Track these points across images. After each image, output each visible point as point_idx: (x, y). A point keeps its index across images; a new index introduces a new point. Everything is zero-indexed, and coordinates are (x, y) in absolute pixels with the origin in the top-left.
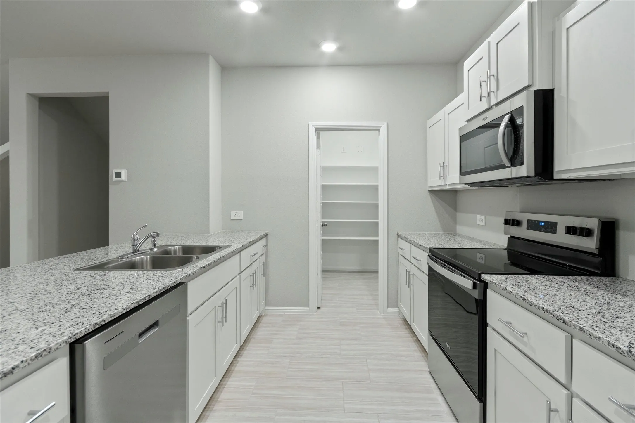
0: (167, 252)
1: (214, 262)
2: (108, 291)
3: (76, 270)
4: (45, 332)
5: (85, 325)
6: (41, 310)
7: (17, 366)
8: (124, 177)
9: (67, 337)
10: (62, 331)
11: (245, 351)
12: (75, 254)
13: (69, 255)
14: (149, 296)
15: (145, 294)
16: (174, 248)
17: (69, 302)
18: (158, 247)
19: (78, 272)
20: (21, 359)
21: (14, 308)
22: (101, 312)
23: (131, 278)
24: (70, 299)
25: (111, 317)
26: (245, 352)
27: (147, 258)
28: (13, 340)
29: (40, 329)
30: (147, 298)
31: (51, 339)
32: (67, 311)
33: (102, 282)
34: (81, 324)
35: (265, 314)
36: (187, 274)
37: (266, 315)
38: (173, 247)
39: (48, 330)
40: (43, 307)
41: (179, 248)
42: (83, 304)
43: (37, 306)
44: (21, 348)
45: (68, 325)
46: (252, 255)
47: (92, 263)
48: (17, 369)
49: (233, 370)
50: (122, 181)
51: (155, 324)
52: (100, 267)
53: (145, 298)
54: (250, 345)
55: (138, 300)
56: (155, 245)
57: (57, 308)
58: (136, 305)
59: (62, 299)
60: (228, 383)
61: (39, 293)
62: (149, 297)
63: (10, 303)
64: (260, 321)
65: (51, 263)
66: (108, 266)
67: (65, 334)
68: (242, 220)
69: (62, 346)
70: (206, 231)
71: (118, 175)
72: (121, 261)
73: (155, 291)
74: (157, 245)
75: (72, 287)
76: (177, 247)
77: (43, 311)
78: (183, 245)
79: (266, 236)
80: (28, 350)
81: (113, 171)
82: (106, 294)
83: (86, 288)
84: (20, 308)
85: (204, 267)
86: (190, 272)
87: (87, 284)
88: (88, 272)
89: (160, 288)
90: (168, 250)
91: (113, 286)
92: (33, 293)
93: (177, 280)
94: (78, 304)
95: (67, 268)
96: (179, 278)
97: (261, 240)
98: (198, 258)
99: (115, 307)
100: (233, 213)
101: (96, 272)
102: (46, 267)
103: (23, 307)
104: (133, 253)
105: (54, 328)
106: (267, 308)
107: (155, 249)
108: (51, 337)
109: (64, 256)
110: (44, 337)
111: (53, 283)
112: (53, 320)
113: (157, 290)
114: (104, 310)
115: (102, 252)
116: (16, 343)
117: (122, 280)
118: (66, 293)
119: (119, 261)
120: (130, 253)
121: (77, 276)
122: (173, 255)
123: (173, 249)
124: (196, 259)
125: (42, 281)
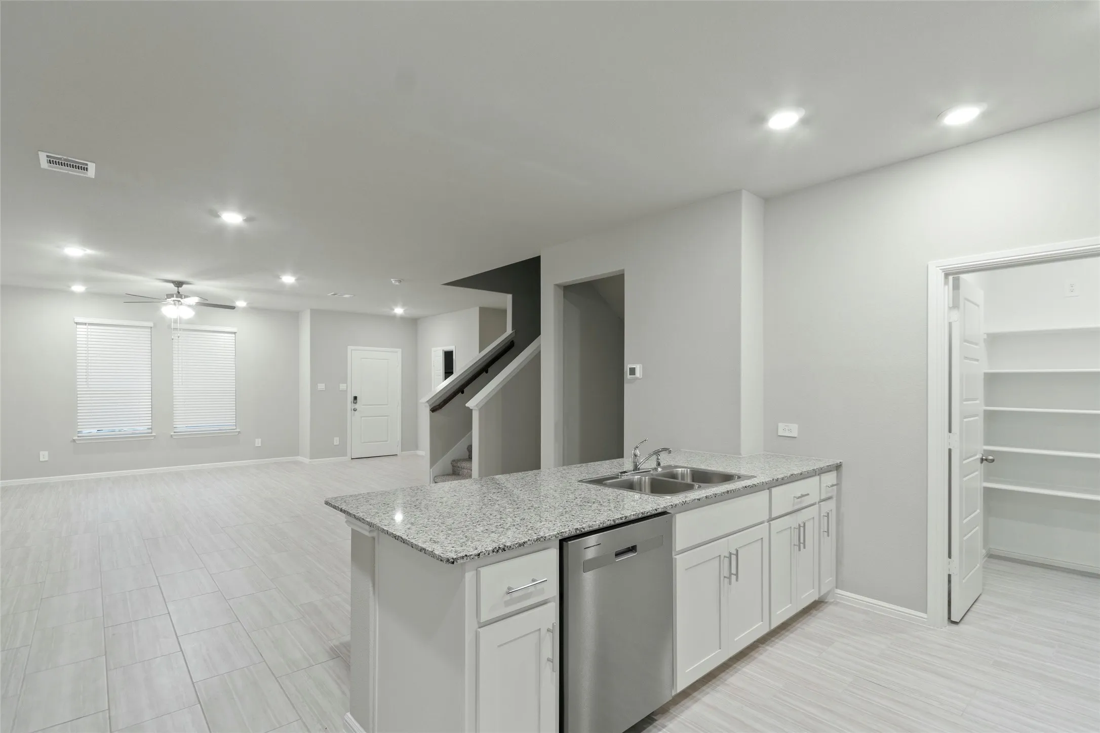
0: (674, 476)
1: (715, 495)
2: (596, 505)
3: (579, 481)
4: (545, 526)
5: (569, 527)
6: (547, 510)
7: (526, 542)
8: (638, 373)
9: (556, 533)
10: (555, 527)
11: (781, 640)
12: (584, 465)
13: (579, 465)
14: (626, 517)
15: (623, 514)
16: (682, 470)
17: (565, 508)
18: (663, 468)
19: (580, 483)
20: (529, 538)
21: (531, 505)
22: (584, 521)
23: (619, 497)
24: (567, 506)
25: (589, 527)
26: (782, 642)
27: (646, 479)
28: (527, 526)
29: (542, 523)
30: (623, 519)
31: (547, 531)
32: (562, 515)
33: (595, 497)
34: (567, 526)
35: (834, 601)
36: (672, 504)
37: (836, 604)
38: (680, 469)
39: (547, 525)
40: (549, 508)
41: (687, 471)
42: (573, 512)
43: (544, 506)
44: (530, 532)
45: (559, 525)
46: (799, 495)
47: (594, 476)
48: (526, 544)
49: (755, 658)
50: (637, 379)
51: (633, 549)
52: (600, 482)
53: (621, 518)
54: (792, 635)
55: (614, 518)
56: (659, 464)
57: (556, 512)
58: (613, 523)
59: (561, 505)
60: (744, 669)
61: (549, 496)
62: (626, 519)
63: (530, 500)
64: (821, 609)
65: (564, 472)
66: (605, 482)
67: (556, 530)
68: (796, 437)
69: (553, 538)
70: (736, 451)
71: (633, 371)
72: (621, 478)
73: (633, 514)
74: (661, 465)
75: (572, 496)
76: (686, 469)
77: (547, 511)
78: (693, 468)
79: (838, 467)
80: (533, 534)
81: (628, 366)
82: (593, 508)
83: (581, 499)
84: (535, 506)
85: (699, 500)
86: (678, 502)
87: (583, 496)
88: (588, 485)
89: (638, 512)
90: (675, 472)
91: (602, 502)
92: (544, 496)
93: (659, 507)
94: (571, 511)
95: (574, 478)
96: (662, 506)
97: (823, 475)
98: (699, 487)
99: (594, 520)
100: (781, 426)
101: (594, 486)
102: (559, 474)
103: (536, 506)
104: (633, 471)
105: (550, 525)
106: (839, 591)
107: (660, 469)
108: (547, 530)
109: (575, 466)
110: (544, 529)
111: (560, 490)
112: (552, 519)
113: (635, 513)
114: (586, 520)
115: (608, 466)
116: (528, 528)
117: (611, 498)
118: (565, 501)
119: (618, 478)
120: (630, 471)
121: (578, 487)
122: (679, 480)
123: (680, 472)
124: (698, 488)
125: (553, 487)
